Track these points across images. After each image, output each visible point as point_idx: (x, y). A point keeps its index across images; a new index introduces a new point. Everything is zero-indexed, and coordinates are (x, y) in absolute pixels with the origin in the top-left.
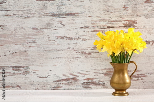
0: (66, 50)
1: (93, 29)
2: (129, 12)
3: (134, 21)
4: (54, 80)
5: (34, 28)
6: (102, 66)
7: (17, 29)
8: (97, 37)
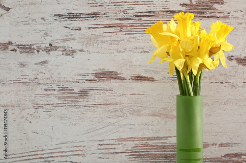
0: (15, 82)
1: (92, 22)
6: (121, 130)
8: (104, 45)
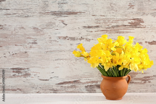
2: (135, 10)
3: (140, 20)
4: (56, 83)
5: (34, 28)
7: (17, 29)
